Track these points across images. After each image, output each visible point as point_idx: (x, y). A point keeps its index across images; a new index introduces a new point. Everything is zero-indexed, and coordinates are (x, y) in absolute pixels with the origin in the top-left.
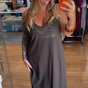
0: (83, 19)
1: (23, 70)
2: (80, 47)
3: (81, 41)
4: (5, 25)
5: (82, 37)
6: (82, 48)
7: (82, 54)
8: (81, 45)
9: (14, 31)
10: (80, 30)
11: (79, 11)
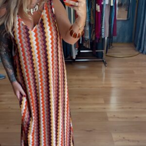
2: (101, 67)
3: (102, 58)
5: (104, 51)
11: (99, 11)
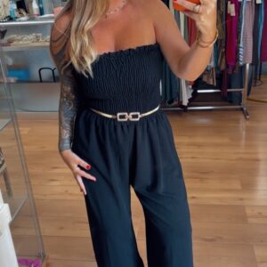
0: (245, 38)
1: (70, 194)
2: (237, 121)
3: (240, 104)
4: (10, 62)
5: (244, 91)
6: (243, 124)
7: (243, 142)
8: (242, 117)
9: (39, 79)
10: (237, 71)
11: (233, 14)
